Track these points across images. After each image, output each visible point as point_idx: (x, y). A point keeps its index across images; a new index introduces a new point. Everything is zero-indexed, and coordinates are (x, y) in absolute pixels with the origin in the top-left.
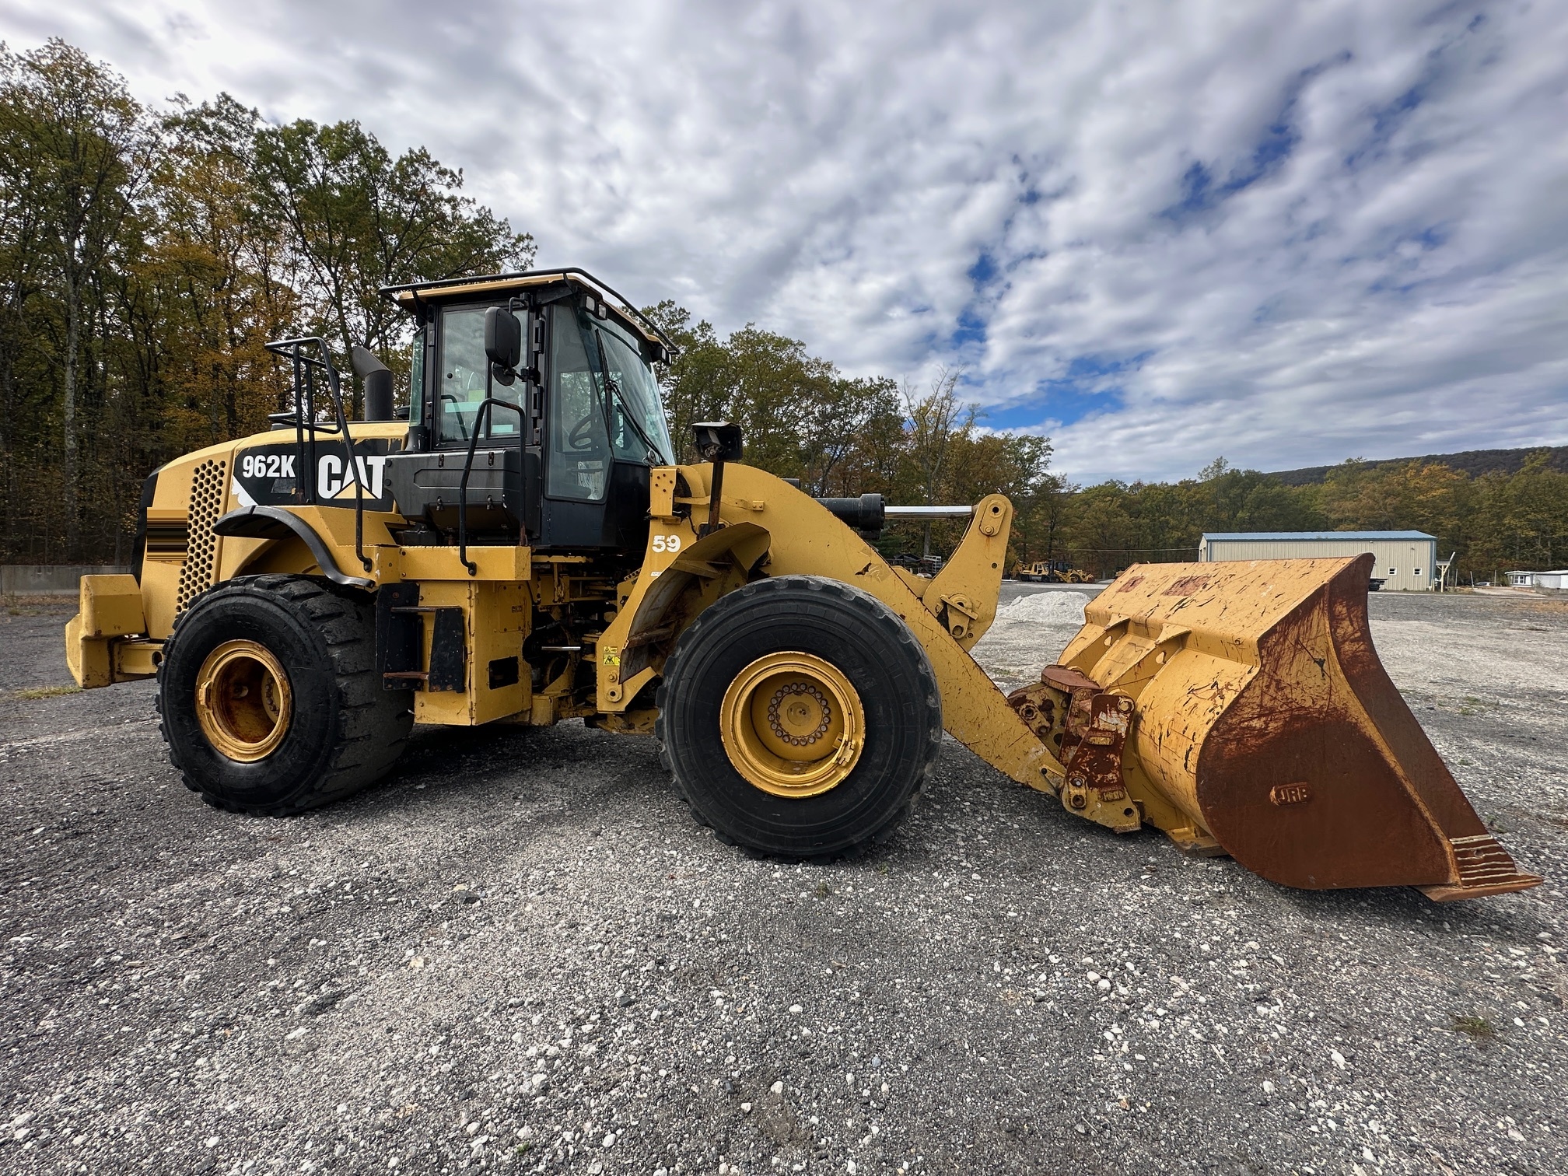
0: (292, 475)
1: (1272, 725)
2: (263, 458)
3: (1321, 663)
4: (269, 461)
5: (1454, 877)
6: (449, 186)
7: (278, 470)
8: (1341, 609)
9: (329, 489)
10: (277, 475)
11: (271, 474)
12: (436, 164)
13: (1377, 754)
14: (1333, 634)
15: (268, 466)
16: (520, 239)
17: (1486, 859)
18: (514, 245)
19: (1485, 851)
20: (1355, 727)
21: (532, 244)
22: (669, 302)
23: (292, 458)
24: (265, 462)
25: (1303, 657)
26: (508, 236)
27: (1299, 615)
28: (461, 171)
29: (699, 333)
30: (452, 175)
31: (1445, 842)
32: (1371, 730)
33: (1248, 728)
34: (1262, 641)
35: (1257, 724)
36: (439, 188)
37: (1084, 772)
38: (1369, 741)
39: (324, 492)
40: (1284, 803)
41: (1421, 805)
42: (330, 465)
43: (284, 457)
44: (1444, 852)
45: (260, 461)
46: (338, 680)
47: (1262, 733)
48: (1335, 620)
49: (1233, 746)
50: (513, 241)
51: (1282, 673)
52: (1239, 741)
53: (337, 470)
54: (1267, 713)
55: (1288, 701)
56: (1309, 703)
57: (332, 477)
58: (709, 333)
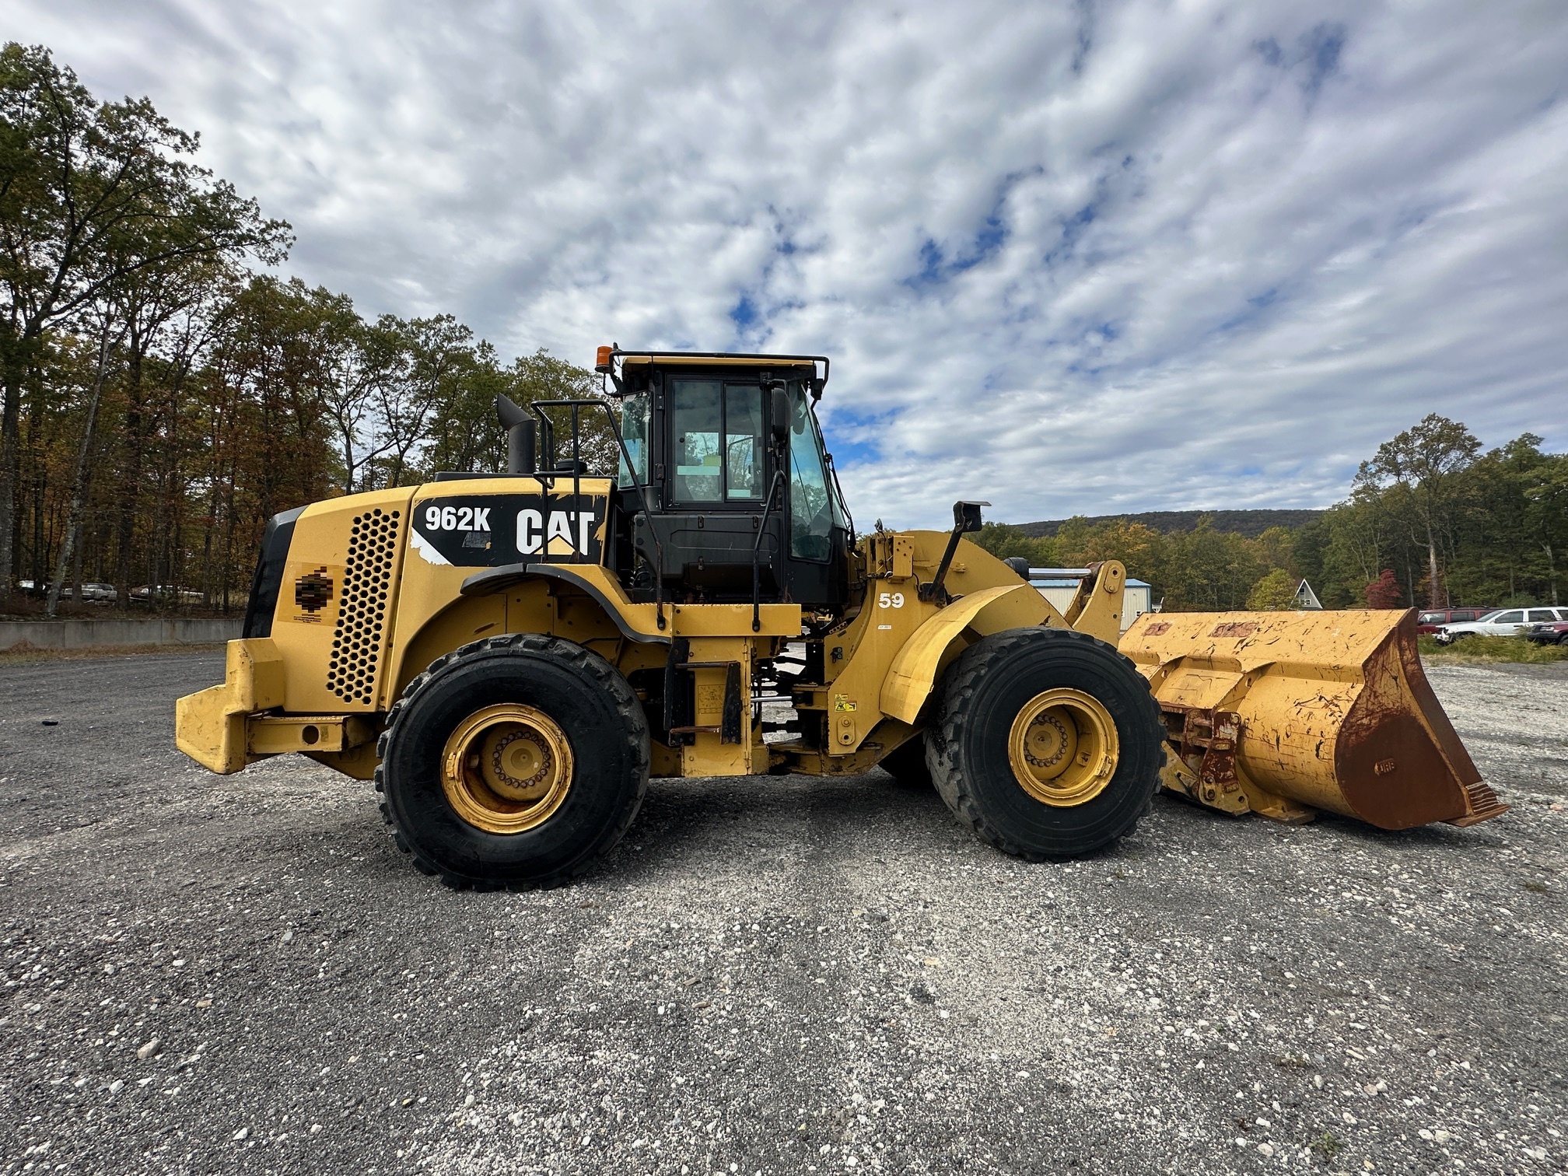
0: (487, 528)
1: (1373, 721)
2: (453, 510)
3: (1395, 678)
4: (461, 513)
5: (1469, 811)
6: (177, 148)
7: (471, 522)
8: (1404, 643)
9: (529, 544)
10: (470, 528)
11: (462, 527)
12: (162, 121)
13: (1427, 735)
14: (1402, 659)
15: (459, 519)
16: (274, 225)
17: (1485, 797)
18: (262, 231)
19: (1483, 792)
20: (1415, 719)
21: (290, 233)
22: (449, 316)
23: (487, 511)
24: (455, 515)
25: (1386, 675)
26: (255, 218)
27: (1382, 649)
28: (197, 135)
29: (479, 353)
30: (184, 137)
31: (1463, 789)
32: (1423, 721)
33: (1362, 724)
34: (1365, 665)
35: (1365, 721)
36: (165, 150)
37: (1212, 772)
38: (1421, 727)
39: (523, 547)
40: (1382, 774)
41: (1450, 767)
42: (530, 520)
43: (478, 510)
44: (1462, 795)
45: (449, 513)
46: (631, 738)
47: (1368, 727)
48: (1402, 651)
49: (1353, 738)
50: (263, 226)
51: (1377, 686)
52: (1357, 733)
53: (537, 524)
54: (1370, 713)
55: (1381, 705)
56: (1391, 706)
57: (531, 532)
58: (490, 355)
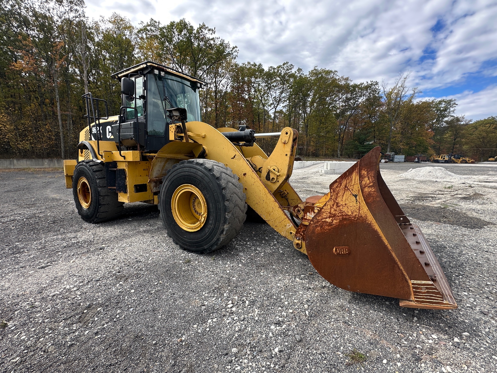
0: (101, 132)
1: (335, 221)
3: (356, 196)
5: (413, 298)
6: (211, 34)
8: (364, 172)
9: (109, 136)
12: (207, 28)
13: (379, 238)
14: (361, 183)
15: (97, 130)
16: (234, 48)
17: (428, 292)
18: (232, 51)
19: (427, 288)
20: (370, 225)
21: (237, 49)
22: (287, 62)
23: (101, 127)
25: (348, 193)
26: (229, 48)
28: (215, 28)
29: (297, 72)
30: (212, 30)
31: (409, 281)
32: (377, 227)
33: (325, 222)
34: (331, 186)
35: (328, 220)
36: (209, 36)
37: (301, 235)
38: (376, 232)
40: (338, 254)
41: (399, 263)
42: (109, 129)
44: (409, 286)
45: (95, 129)
46: (98, 188)
47: (330, 224)
48: (361, 177)
49: (319, 228)
50: (231, 49)
51: (339, 200)
52: (321, 227)
54: (333, 216)
55: (341, 212)
56: (350, 213)
57: (109, 132)
58: (301, 72)
